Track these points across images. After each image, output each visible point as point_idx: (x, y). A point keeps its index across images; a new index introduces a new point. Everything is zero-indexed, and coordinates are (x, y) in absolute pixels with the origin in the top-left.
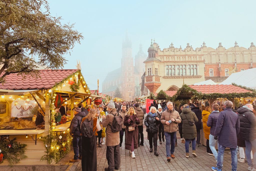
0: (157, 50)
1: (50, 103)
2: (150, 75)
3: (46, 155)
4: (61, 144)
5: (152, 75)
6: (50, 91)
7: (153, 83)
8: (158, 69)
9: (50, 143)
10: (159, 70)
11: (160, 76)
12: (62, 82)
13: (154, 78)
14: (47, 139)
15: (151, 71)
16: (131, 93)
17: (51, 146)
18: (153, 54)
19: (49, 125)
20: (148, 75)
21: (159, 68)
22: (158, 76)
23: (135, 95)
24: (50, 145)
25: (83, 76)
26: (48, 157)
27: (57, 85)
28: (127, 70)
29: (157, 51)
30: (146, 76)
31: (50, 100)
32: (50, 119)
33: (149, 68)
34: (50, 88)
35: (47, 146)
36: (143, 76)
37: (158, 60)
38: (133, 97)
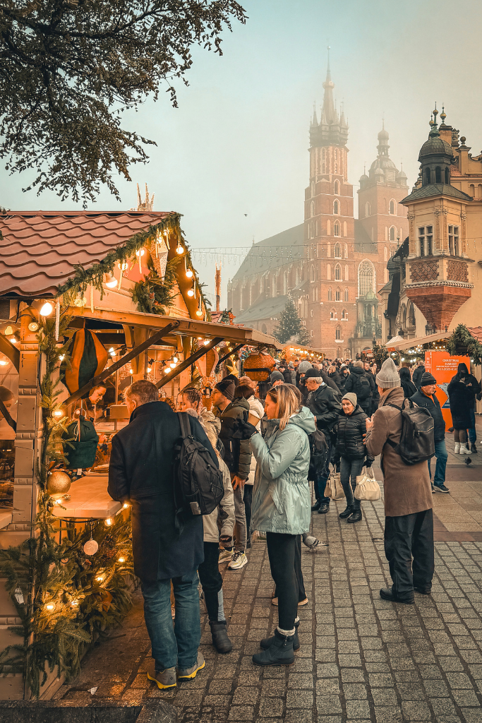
0: (455, 154)
1: (43, 372)
2: (426, 253)
3: (16, 648)
4: (91, 577)
5: (435, 253)
6: (46, 309)
7: (442, 287)
8: (460, 230)
9: (38, 583)
10: (464, 233)
11: (465, 257)
12: (105, 266)
13: (443, 267)
14: (25, 564)
15: (430, 238)
16: (341, 324)
17: (46, 596)
18: (438, 169)
19: (38, 488)
20: (418, 254)
21: (463, 225)
22: (462, 258)
23: (360, 334)
24: (39, 591)
25: (186, 244)
26: (28, 656)
27: (81, 277)
28: (329, 233)
29: (457, 158)
30: (411, 256)
31: (44, 357)
32: (39, 454)
33: (425, 224)
34: (46, 295)
35: (21, 600)
36: (395, 257)
37: (460, 195)
38: (350, 341)
